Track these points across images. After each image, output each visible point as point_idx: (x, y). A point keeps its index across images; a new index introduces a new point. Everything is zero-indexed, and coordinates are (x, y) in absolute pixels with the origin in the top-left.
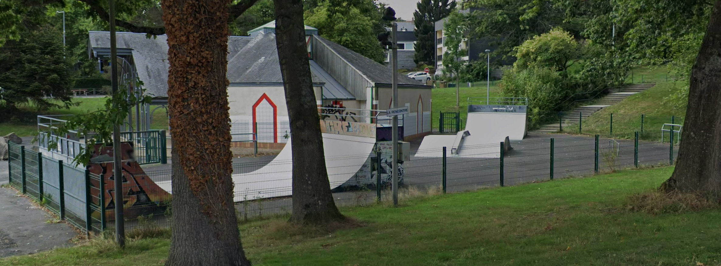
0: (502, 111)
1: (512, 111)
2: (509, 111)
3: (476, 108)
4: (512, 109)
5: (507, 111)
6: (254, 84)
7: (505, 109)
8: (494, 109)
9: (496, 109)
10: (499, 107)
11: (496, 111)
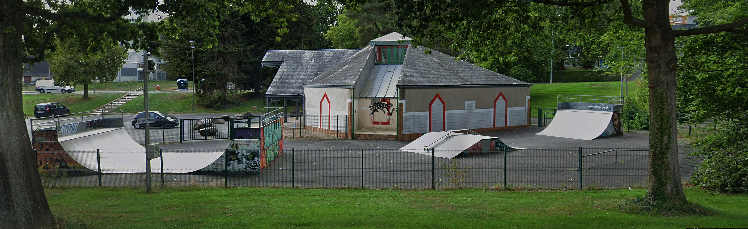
0: (597, 109)
1: (607, 110)
2: (604, 110)
3: (572, 105)
4: (607, 107)
5: (602, 110)
6: (320, 86)
7: (600, 107)
8: (589, 107)
9: (591, 107)
10: (594, 105)
11: (591, 109)
